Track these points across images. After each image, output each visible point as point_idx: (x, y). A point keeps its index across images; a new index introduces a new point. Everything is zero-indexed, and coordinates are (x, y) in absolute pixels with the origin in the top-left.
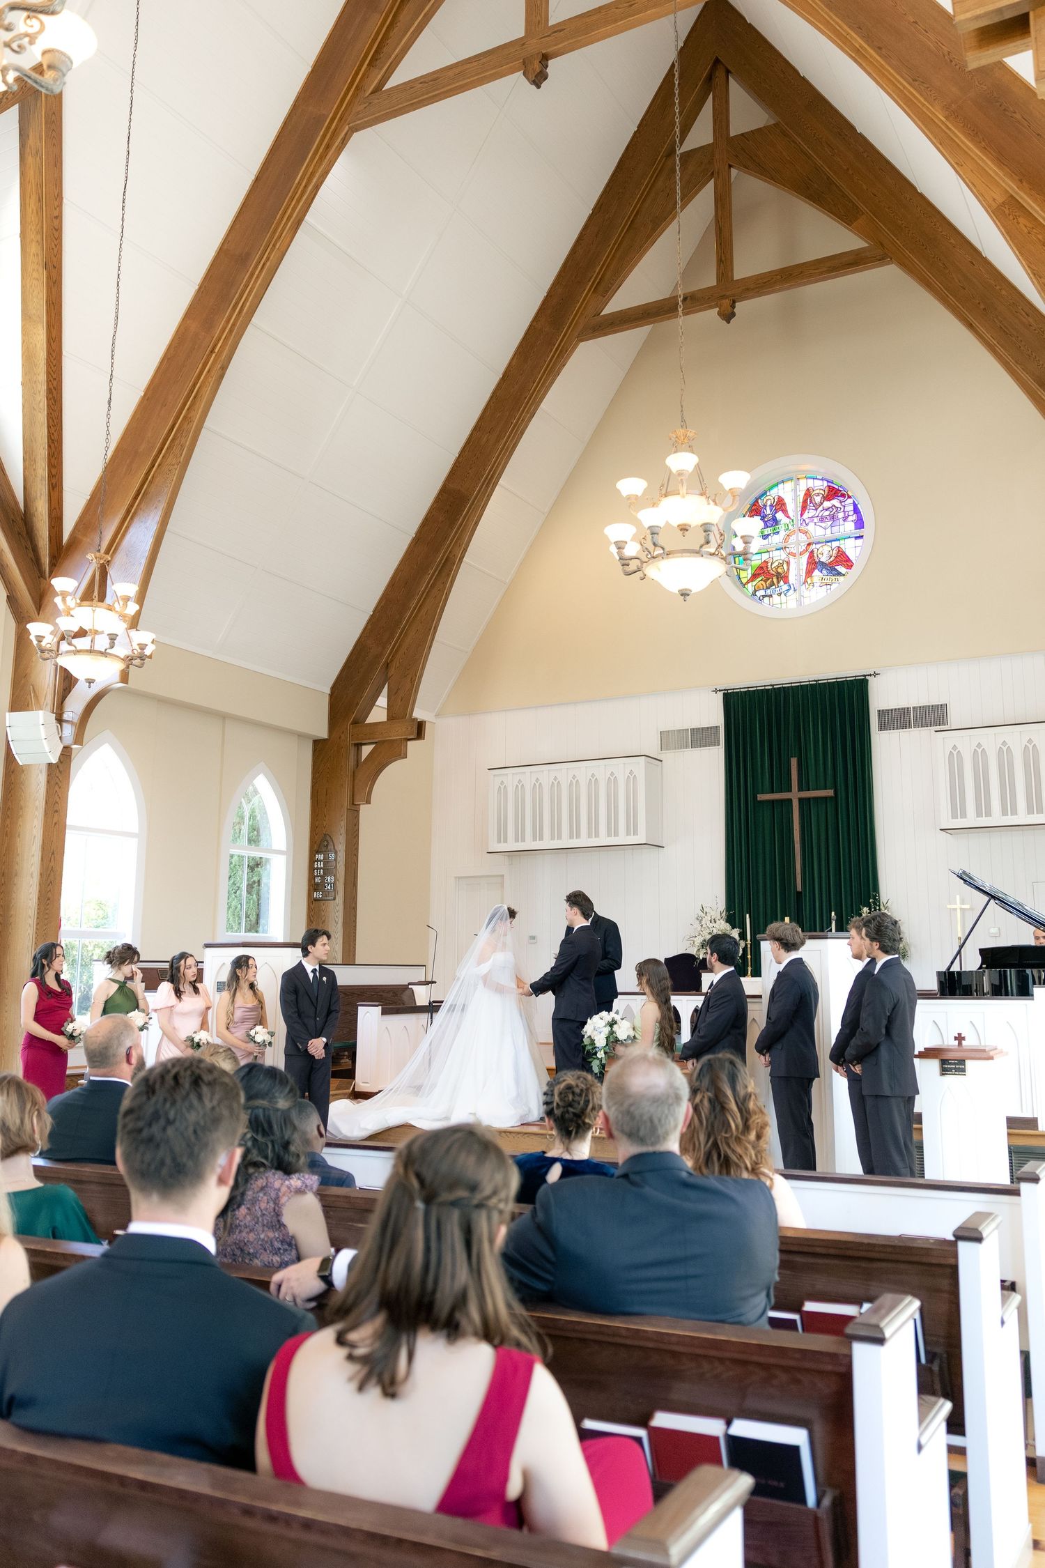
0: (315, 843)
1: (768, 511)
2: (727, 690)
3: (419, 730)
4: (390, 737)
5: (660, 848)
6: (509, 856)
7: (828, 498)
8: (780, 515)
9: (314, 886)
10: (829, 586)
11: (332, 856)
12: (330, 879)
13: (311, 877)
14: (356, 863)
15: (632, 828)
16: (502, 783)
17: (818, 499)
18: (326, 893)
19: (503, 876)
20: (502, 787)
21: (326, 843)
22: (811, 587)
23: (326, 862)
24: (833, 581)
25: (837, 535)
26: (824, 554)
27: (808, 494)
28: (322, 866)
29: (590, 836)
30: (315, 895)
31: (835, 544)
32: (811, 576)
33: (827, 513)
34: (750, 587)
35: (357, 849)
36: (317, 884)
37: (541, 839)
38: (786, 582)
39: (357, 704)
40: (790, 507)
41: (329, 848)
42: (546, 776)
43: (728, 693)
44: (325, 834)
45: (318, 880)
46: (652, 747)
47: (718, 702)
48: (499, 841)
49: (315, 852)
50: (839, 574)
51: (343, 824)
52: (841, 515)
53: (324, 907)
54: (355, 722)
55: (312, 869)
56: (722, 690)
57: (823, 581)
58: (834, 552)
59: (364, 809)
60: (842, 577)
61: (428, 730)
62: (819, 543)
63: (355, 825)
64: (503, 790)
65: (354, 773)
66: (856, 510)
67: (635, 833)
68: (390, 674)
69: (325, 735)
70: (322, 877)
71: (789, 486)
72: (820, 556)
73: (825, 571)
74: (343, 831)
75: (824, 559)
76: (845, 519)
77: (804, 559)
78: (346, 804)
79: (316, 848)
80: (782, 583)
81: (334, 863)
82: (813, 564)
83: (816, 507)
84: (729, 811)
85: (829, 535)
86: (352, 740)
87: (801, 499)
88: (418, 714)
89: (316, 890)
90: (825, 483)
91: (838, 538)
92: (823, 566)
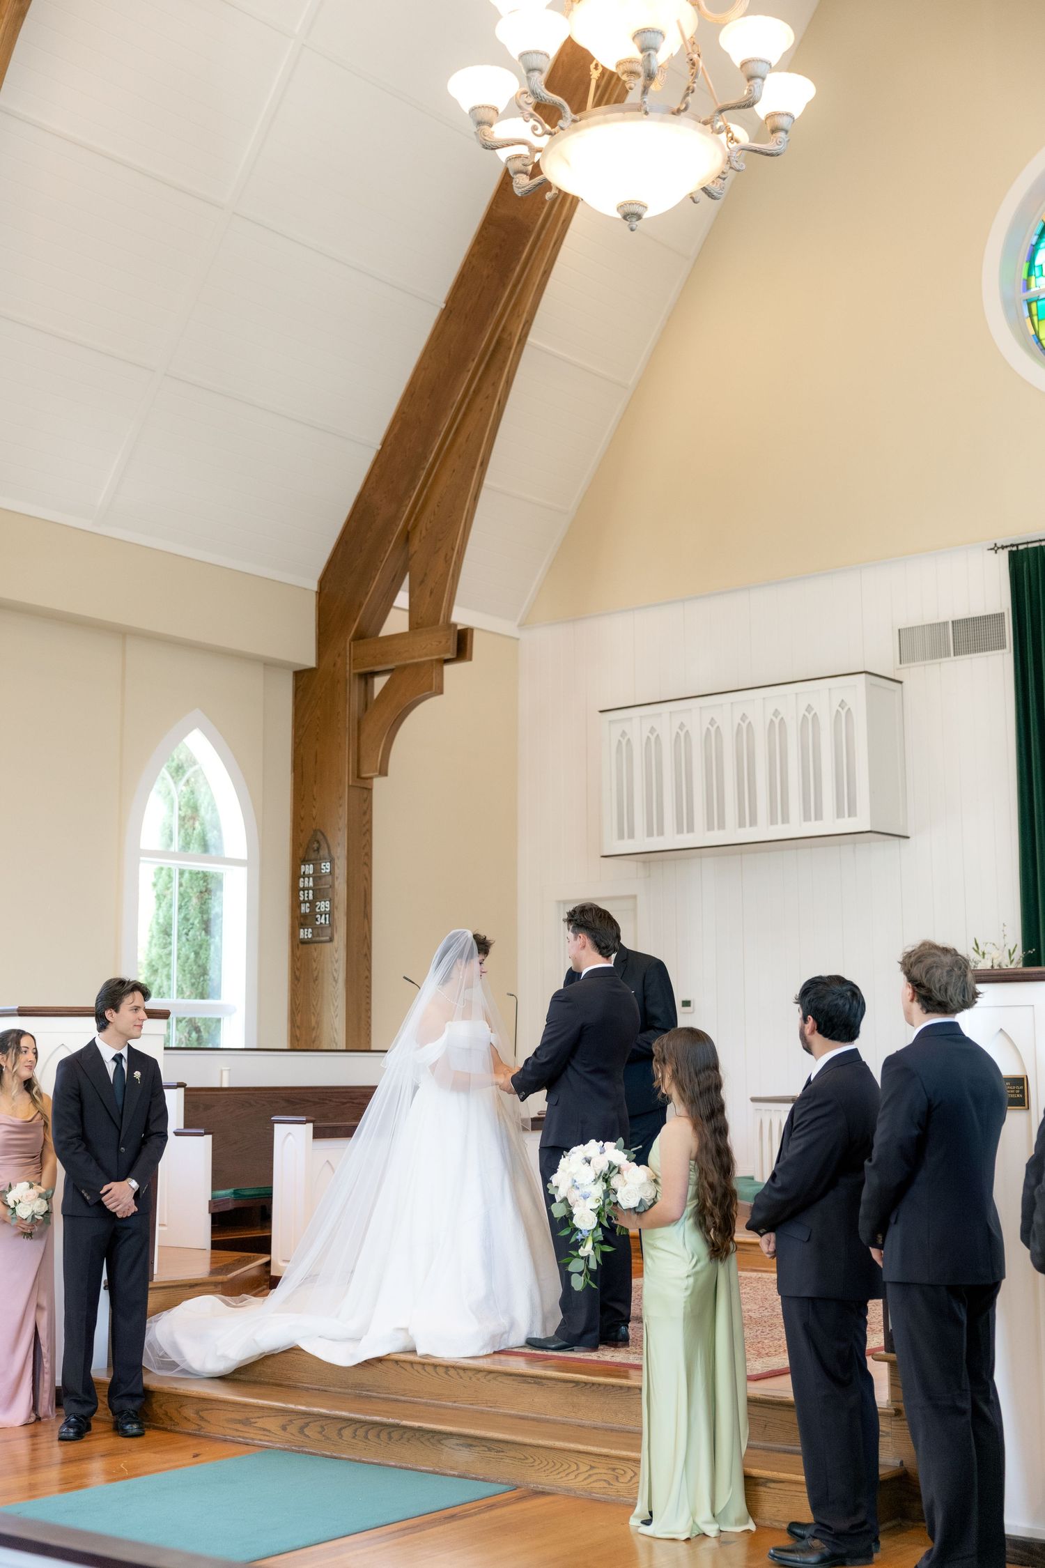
0: (301, 845)
2: (1017, 545)
3: (462, 644)
4: (413, 658)
5: (903, 841)
6: (644, 862)
9: (300, 920)
11: (326, 867)
12: (323, 906)
13: (296, 903)
14: (368, 879)
15: (846, 805)
16: (624, 734)
18: (318, 930)
19: (635, 897)
20: (624, 742)
21: (316, 845)
23: (317, 877)
28: (311, 884)
29: (773, 821)
30: (302, 934)
35: (369, 855)
36: (305, 916)
37: (691, 829)
39: (360, 606)
41: (322, 853)
42: (696, 717)
43: (1018, 550)
44: (315, 831)
45: (305, 908)
46: (884, 657)
47: (1000, 567)
48: (621, 836)
49: (299, 862)
51: (343, 812)
53: (315, 954)
54: (360, 636)
55: (295, 889)
56: (1007, 547)
59: (378, 784)
61: (478, 645)
63: (365, 813)
64: (624, 746)
65: (359, 722)
67: (852, 812)
68: (412, 550)
69: (307, 658)
70: (312, 904)
74: (343, 822)
78: (347, 779)
79: (301, 852)
81: (329, 879)
84: (1025, 768)
86: (354, 669)
88: (461, 616)
89: (303, 926)
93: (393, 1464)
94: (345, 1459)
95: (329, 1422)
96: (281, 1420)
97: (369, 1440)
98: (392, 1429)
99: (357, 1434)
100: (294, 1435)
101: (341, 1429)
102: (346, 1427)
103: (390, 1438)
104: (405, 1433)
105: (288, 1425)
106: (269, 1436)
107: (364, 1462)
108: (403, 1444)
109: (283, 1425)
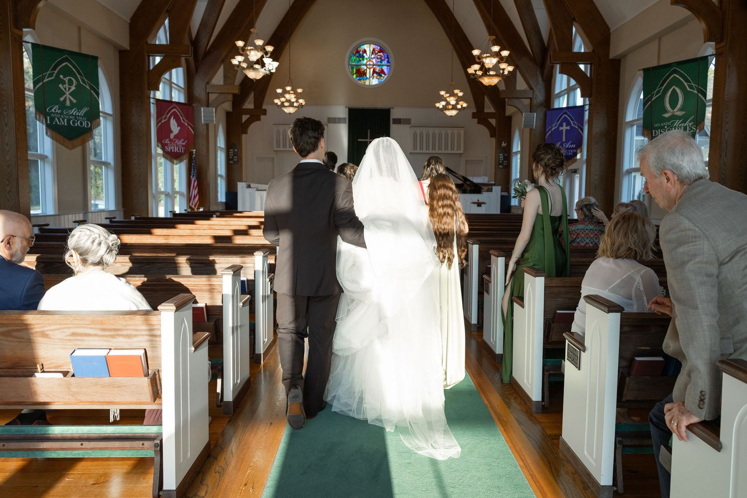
0: (229, 146)
1: (361, 52)
3: (265, 112)
4: (255, 114)
7: (379, 52)
8: (365, 55)
9: (229, 159)
11: (236, 150)
12: (236, 157)
13: (228, 157)
16: (278, 129)
17: (376, 52)
18: (234, 162)
19: (274, 158)
21: (233, 146)
22: (373, 79)
23: (234, 152)
25: (381, 64)
26: (377, 69)
27: (374, 50)
28: (232, 153)
30: (230, 162)
31: (381, 67)
32: (373, 75)
33: (379, 57)
34: (355, 76)
36: (231, 159)
38: (366, 76)
39: (244, 102)
40: (368, 52)
41: (235, 147)
43: (350, 108)
44: (232, 143)
45: (231, 157)
47: (346, 111)
48: (277, 148)
49: (229, 149)
50: (382, 76)
52: (383, 58)
53: (233, 166)
55: (228, 154)
56: (348, 107)
59: (244, 136)
61: (267, 112)
62: (376, 66)
64: (278, 132)
65: (242, 124)
66: (388, 58)
68: (254, 93)
70: (233, 157)
71: (368, 45)
73: (377, 75)
74: (240, 142)
75: (377, 71)
76: (384, 60)
77: (372, 70)
78: (241, 134)
80: (364, 76)
81: (237, 153)
82: (374, 72)
83: (376, 54)
84: (349, 143)
85: (379, 64)
87: (371, 51)
88: (264, 107)
90: (379, 48)
92: (377, 73)
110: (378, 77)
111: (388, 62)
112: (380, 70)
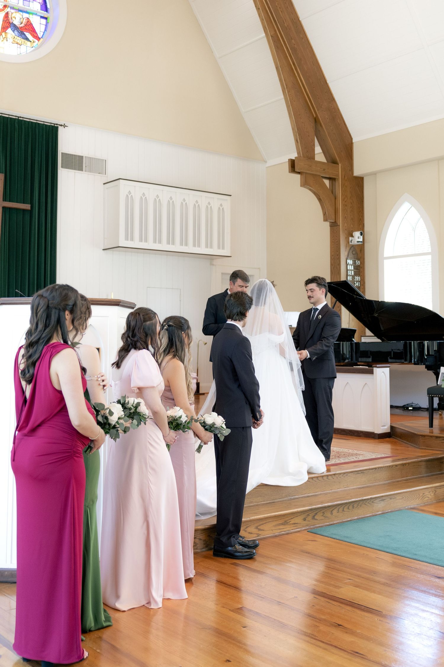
10: (19, 46)
22: (5, 40)
24: (23, 43)
25: (26, 8)
26: (17, 19)
31: (26, 15)
32: (5, 32)
50: (27, 39)
57: (15, 40)
58: (24, 20)
60: (29, 42)
62: (12, 8)
72: (13, 19)
73: (16, 32)
75: (16, 22)
82: (7, 23)
85: (21, 6)
91: (28, 11)
92: (15, 28)
93: (356, 518)
94: (336, 523)
95: (326, 509)
96: (303, 516)
97: (345, 511)
98: (353, 504)
99: (339, 510)
100: (310, 521)
101: (332, 511)
102: (334, 509)
103: (353, 507)
104: (359, 503)
105: (307, 517)
106: (297, 526)
107: (344, 522)
108: (358, 508)
109: (304, 518)
110: (20, 40)
111: (45, 7)
112: (25, 21)
